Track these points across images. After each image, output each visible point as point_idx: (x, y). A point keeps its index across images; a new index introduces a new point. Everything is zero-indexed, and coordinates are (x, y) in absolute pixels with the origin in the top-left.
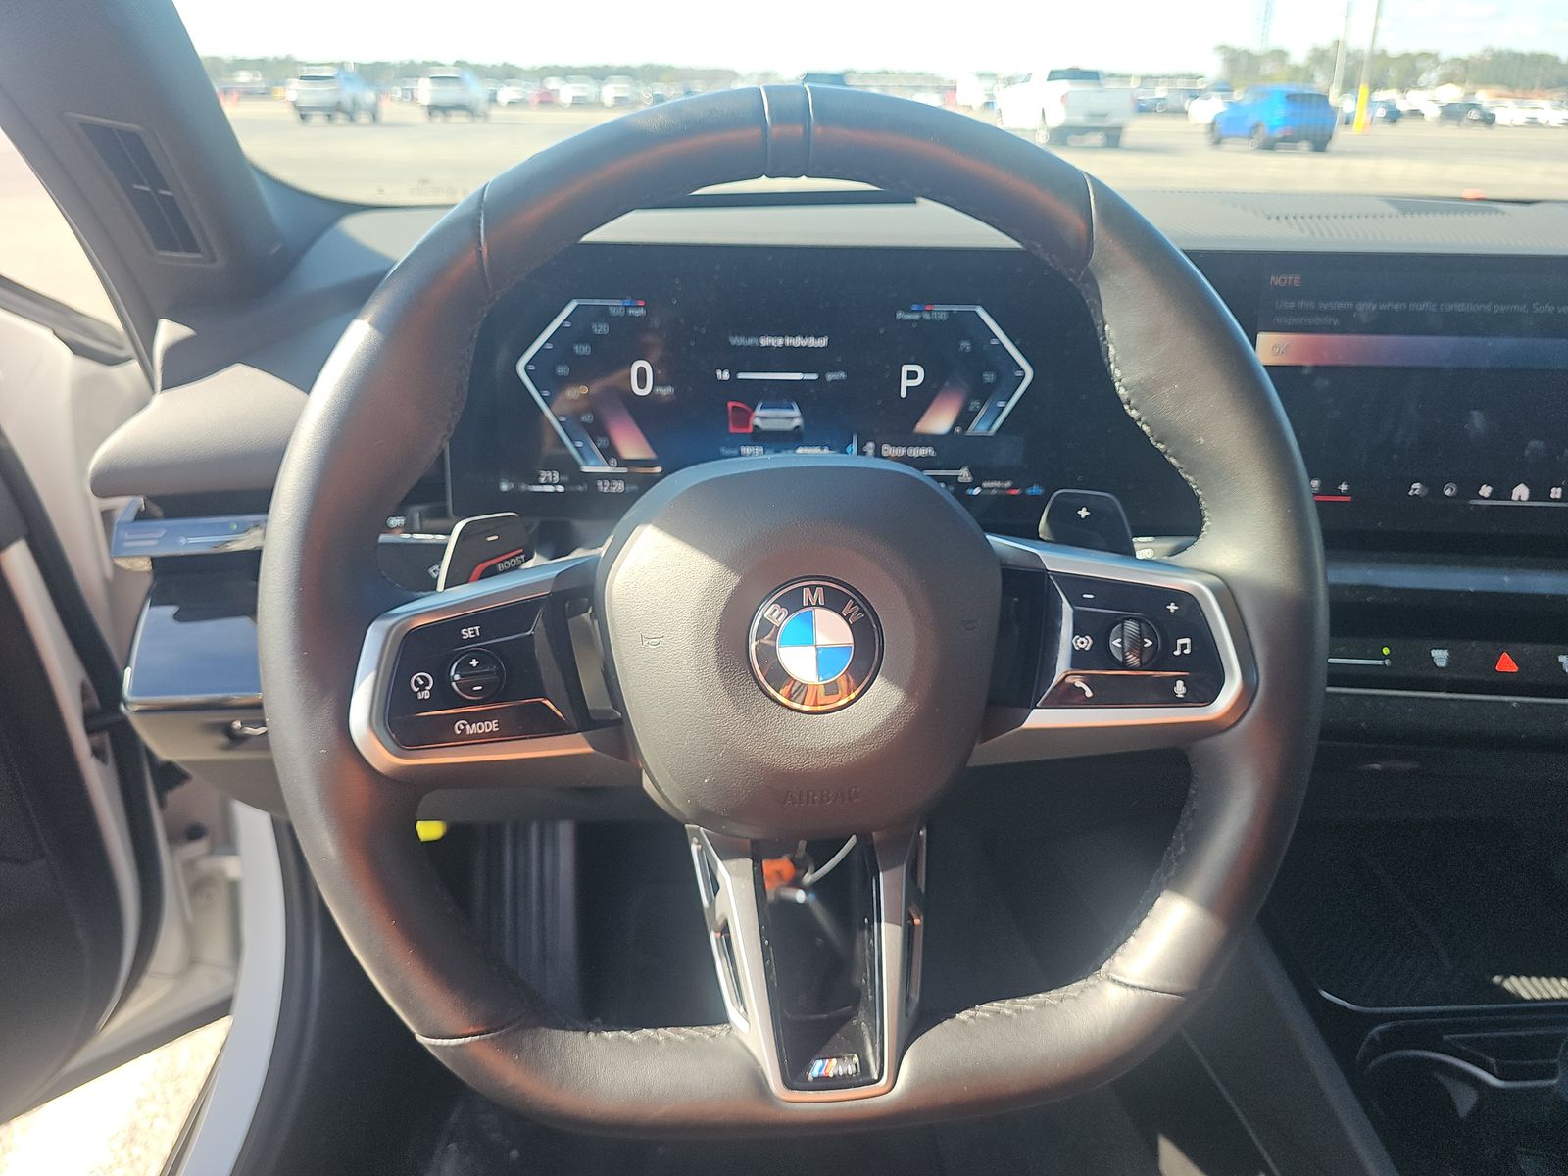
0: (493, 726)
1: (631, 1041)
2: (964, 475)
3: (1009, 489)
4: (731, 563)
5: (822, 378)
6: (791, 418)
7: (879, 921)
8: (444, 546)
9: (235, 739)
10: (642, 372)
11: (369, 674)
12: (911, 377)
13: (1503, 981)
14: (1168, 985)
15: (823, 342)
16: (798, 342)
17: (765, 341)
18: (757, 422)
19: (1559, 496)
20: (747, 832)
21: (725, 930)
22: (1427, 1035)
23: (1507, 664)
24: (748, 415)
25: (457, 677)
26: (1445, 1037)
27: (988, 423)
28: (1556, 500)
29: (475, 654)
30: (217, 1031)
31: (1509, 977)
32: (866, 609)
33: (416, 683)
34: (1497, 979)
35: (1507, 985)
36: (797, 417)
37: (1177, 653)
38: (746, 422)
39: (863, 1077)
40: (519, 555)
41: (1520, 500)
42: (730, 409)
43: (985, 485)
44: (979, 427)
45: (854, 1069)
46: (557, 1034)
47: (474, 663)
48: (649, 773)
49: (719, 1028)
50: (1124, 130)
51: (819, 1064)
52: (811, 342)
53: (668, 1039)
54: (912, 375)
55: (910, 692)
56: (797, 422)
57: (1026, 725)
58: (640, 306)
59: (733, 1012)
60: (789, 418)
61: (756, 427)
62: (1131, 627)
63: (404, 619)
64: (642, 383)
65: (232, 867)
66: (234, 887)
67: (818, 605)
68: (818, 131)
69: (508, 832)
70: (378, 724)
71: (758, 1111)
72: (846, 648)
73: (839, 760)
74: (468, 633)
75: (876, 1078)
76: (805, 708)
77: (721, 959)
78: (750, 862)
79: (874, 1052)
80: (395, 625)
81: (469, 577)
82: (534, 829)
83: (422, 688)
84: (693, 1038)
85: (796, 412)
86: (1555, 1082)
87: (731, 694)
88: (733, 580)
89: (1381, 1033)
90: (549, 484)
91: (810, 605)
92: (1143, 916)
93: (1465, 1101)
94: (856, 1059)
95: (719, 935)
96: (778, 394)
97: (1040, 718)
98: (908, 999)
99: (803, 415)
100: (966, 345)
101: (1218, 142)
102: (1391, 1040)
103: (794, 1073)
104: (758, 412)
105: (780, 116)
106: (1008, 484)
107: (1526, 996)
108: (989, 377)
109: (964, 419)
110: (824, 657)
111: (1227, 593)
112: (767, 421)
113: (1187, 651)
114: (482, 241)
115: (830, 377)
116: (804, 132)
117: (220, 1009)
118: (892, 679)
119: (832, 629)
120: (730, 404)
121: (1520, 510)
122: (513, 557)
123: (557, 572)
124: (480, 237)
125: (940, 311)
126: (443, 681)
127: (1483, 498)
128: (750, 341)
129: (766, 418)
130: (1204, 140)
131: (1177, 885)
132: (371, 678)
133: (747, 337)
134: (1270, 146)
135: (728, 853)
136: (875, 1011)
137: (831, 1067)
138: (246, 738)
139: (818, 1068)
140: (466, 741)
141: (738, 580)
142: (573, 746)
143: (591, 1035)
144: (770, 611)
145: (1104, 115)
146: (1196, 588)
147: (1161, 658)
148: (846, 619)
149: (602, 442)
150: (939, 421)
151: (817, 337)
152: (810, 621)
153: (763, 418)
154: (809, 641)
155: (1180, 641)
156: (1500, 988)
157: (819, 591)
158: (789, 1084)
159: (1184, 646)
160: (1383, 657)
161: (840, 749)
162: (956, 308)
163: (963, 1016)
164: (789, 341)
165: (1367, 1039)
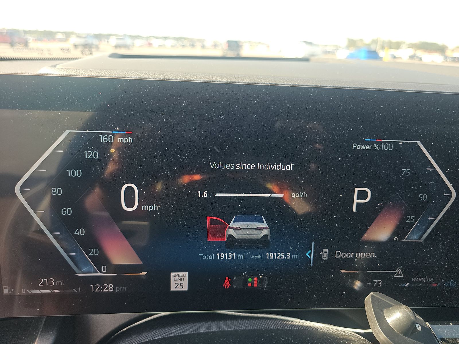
2: (400, 272)
3: (431, 282)
5: (287, 196)
6: (261, 229)
10: (129, 192)
15: (289, 167)
16: (268, 166)
17: (240, 166)
18: (231, 232)
24: (224, 228)
27: (420, 233)
36: (265, 228)
38: (222, 233)
42: (208, 221)
43: (414, 280)
44: (413, 236)
52: (279, 167)
54: (362, 195)
56: (265, 232)
58: (129, 135)
60: (257, 229)
61: (231, 236)
64: (130, 203)
85: (265, 224)
90: (46, 288)
96: (249, 210)
99: (270, 227)
100: (406, 171)
104: (232, 224)
106: (431, 279)
108: (423, 197)
109: (401, 229)
112: (237, 231)
115: (294, 196)
120: (208, 218)
125: (388, 144)
128: (227, 166)
133: (224, 163)
149: (95, 252)
150: (382, 231)
151: (283, 164)
153: (235, 229)
162: (401, 142)
164: (260, 166)
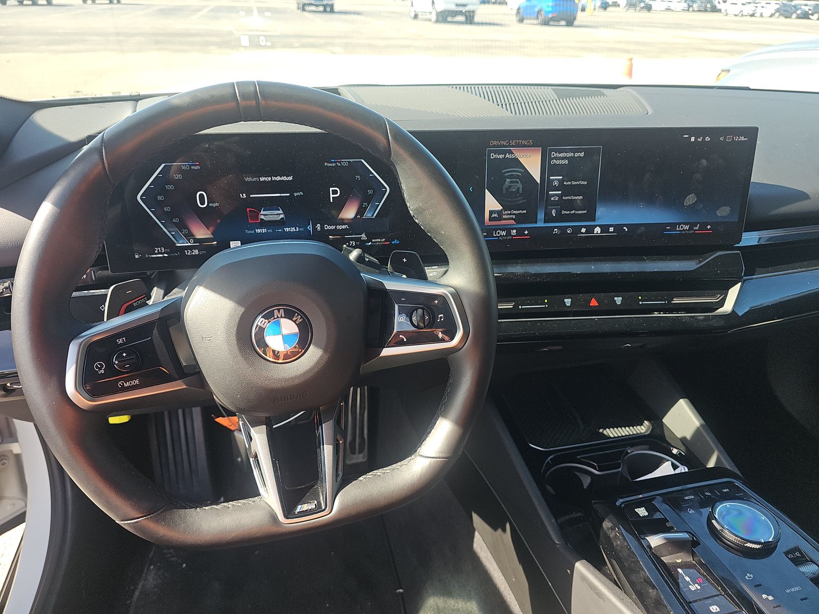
0: (137, 382)
1: (217, 509)
2: (364, 236)
3: (384, 242)
4: (239, 302)
5: (292, 195)
6: (279, 214)
7: (323, 445)
8: (107, 295)
9: (8, 392)
10: (201, 196)
11: (72, 366)
12: (334, 193)
13: (603, 431)
14: (441, 455)
15: (290, 178)
16: (278, 178)
17: (262, 179)
18: (262, 217)
19: (612, 230)
20: (263, 415)
21: (256, 457)
22: (571, 456)
23: (594, 303)
24: (258, 214)
25: (116, 362)
26: (578, 457)
27: (372, 213)
28: (611, 232)
29: (125, 350)
30: (18, 531)
31: (606, 429)
32: (303, 317)
33: (97, 367)
34: (601, 430)
35: (605, 432)
36: (282, 214)
37: (439, 321)
38: (257, 218)
39: (318, 509)
40: (144, 297)
41: (597, 233)
42: (248, 211)
43: (373, 241)
44: (368, 215)
45: (315, 507)
46: (182, 511)
47: (124, 355)
48: (215, 394)
49: (256, 498)
50: (476, 13)
51: (300, 506)
52: (285, 178)
53: (233, 506)
54: (335, 192)
55: (325, 350)
56: (282, 216)
57: (381, 355)
58: (197, 165)
59: (261, 490)
60: (277, 215)
61: (262, 219)
62: (420, 311)
63: (86, 339)
64: (202, 203)
65: (15, 448)
66: (18, 457)
67: (282, 317)
68: (262, 102)
69: (166, 413)
70: (79, 388)
71: (274, 529)
72: (295, 334)
73: (296, 382)
74: (120, 341)
75: (323, 507)
76: (280, 361)
77: (255, 469)
78: (265, 426)
79: (323, 498)
80: (83, 342)
81: (119, 314)
82: (180, 411)
83: (100, 369)
84: (245, 504)
85: (281, 212)
86: (620, 469)
87: (246, 359)
88: (241, 310)
89: (551, 459)
90: (160, 253)
91: (278, 317)
92: (432, 428)
93: (586, 481)
94: (316, 502)
95: (254, 459)
96: (271, 204)
97: (386, 352)
98: (337, 475)
99: (284, 213)
100: (358, 177)
101: (521, 21)
102: (556, 461)
103: (289, 511)
104: (262, 212)
105: (244, 97)
106: (383, 240)
107: (612, 436)
108: (370, 192)
109: (361, 211)
110: (286, 339)
111: (457, 295)
112: (266, 216)
113: (442, 320)
114: (105, 161)
115: (296, 194)
116: (256, 103)
117: (20, 519)
118: (317, 346)
119: (289, 327)
120: (248, 209)
121: (598, 237)
122: (140, 299)
123: (161, 308)
124: (103, 159)
125: (345, 162)
126: (110, 365)
127: (583, 233)
128: (255, 179)
129: (267, 215)
130: (514, 18)
131: (444, 416)
132: (74, 367)
133: (252, 178)
134: (546, 23)
135: (255, 423)
136: (323, 480)
137: (305, 507)
138: (15, 390)
139: (299, 508)
140: (124, 390)
141: (243, 310)
142: (178, 386)
143: (198, 509)
144: (260, 321)
145: (465, 5)
146: (445, 294)
147: (432, 323)
148: (295, 322)
149: (185, 231)
150: (349, 213)
151: (287, 176)
152: (279, 324)
153: (264, 215)
154: (280, 333)
155: (440, 316)
156: (602, 433)
157: (282, 311)
158: (286, 517)
159: (441, 317)
160: (545, 304)
161: (297, 377)
162: (352, 160)
163: (361, 478)
164: (274, 178)
165: (546, 462)
